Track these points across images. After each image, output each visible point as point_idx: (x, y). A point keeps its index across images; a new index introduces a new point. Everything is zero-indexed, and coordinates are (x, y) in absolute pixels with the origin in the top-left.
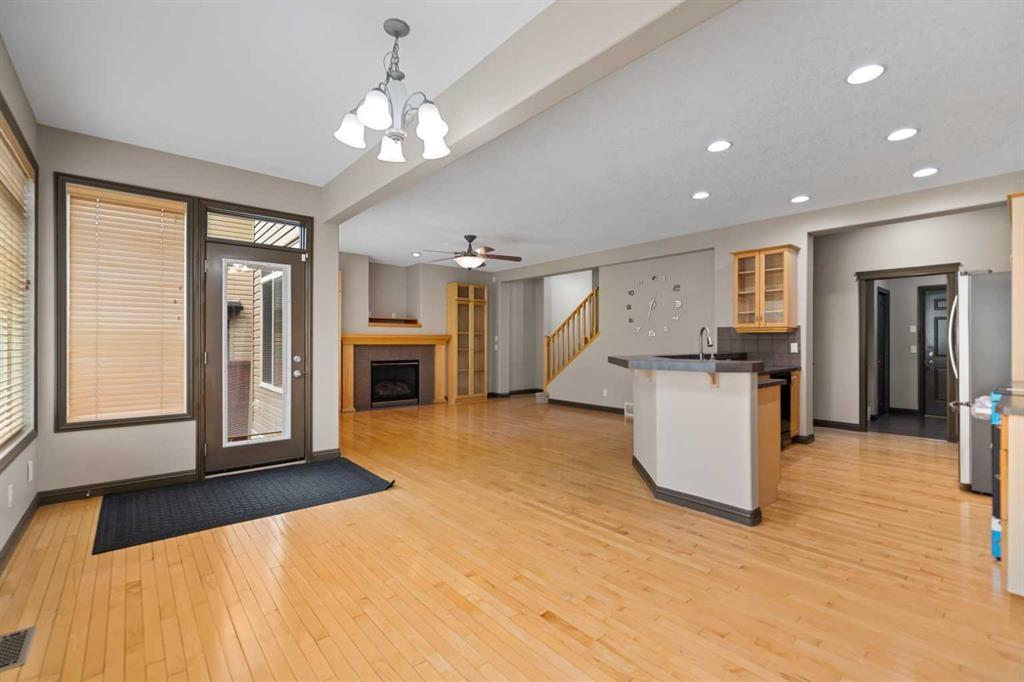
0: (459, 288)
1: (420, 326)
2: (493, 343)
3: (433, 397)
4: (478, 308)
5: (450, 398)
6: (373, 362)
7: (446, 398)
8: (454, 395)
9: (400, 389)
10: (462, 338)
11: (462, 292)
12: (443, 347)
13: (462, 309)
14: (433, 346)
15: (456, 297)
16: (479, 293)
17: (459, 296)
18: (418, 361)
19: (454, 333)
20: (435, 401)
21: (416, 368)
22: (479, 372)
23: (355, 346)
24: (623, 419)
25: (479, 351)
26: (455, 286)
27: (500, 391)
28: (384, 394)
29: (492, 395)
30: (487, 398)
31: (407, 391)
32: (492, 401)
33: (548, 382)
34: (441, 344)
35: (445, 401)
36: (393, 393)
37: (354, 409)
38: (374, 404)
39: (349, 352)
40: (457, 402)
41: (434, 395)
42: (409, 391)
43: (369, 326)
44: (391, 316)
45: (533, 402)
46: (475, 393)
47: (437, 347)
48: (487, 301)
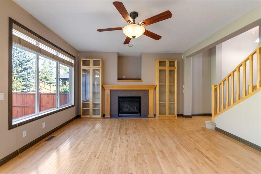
1: (142, 81)
2: (182, 89)
3: (148, 114)
4: (172, 70)
5: (156, 116)
6: (119, 97)
9: (133, 109)
10: (162, 87)
11: (161, 63)
12: (153, 91)
13: (161, 72)
15: (158, 66)
16: (172, 63)
17: (160, 65)
18: (140, 97)
19: (157, 84)
20: (149, 116)
21: (140, 100)
22: (172, 103)
23: (110, 90)
25: (172, 93)
27: (185, 114)
28: (125, 111)
29: (180, 115)
30: (177, 117)
31: (136, 110)
32: (180, 119)
33: (215, 115)
34: (152, 89)
35: (154, 116)
36: (130, 111)
37: (109, 117)
38: (120, 115)
39: (108, 93)
40: (158, 118)
41: (148, 113)
42: (137, 110)
43: (117, 82)
44: (133, 78)
45: (201, 126)
46: (169, 114)
47: (149, 91)
48: (176, 67)
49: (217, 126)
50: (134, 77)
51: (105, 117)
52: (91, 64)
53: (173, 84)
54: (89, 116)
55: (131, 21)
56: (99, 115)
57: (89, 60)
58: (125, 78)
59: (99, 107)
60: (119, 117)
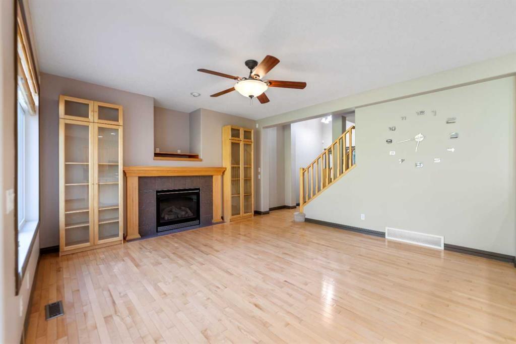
0: (233, 130)
1: (201, 160)
2: (257, 173)
3: (212, 219)
4: (247, 145)
5: (225, 218)
6: (158, 192)
7: (222, 218)
8: (228, 216)
9: (183, 213)
10: (235, 170)
11: (235, 133)
12: (220, 177)
13: (235, 146)
14: (212, 176)
15: (230, 137)
16: (247, 134)
17: (233, 136)
18: (199, 189)
19: (227, 164)
20: (214, 221)
21: (198, 195)
22: (247, 196)
23: (139, 177)
24: (384, 241)
25: (247, 180)
26: (229, 127)
27: (262, 210)
28: (169, 219)
29: (257, 213)
30: (254, 215)
31: (190, 214)
32: (258, 217)
33: (303, 204)
34: (217, 175)
35: (222, 220)
36: (178, 217)
37: (139, 236)
38: (160, 229)
39: (134, 183)
40: (231, 221)
41: (212, 216)
42: (192, 215)
43: (154, 160)
44: (177, 152)
45: (290, 220)
46: (245, 213)
47: (214, 177)
48: (253, 141)
49: (306, 217)
50: (179, 152)
51: (128, 238)
52: (93, 115)
53: (248, 166)
54: (87, 244)
55: (259, 76)
56: (117, 235)
57: (87, 105)
58: (160, 151)
59: (118, 218)
60: (159, 234)
